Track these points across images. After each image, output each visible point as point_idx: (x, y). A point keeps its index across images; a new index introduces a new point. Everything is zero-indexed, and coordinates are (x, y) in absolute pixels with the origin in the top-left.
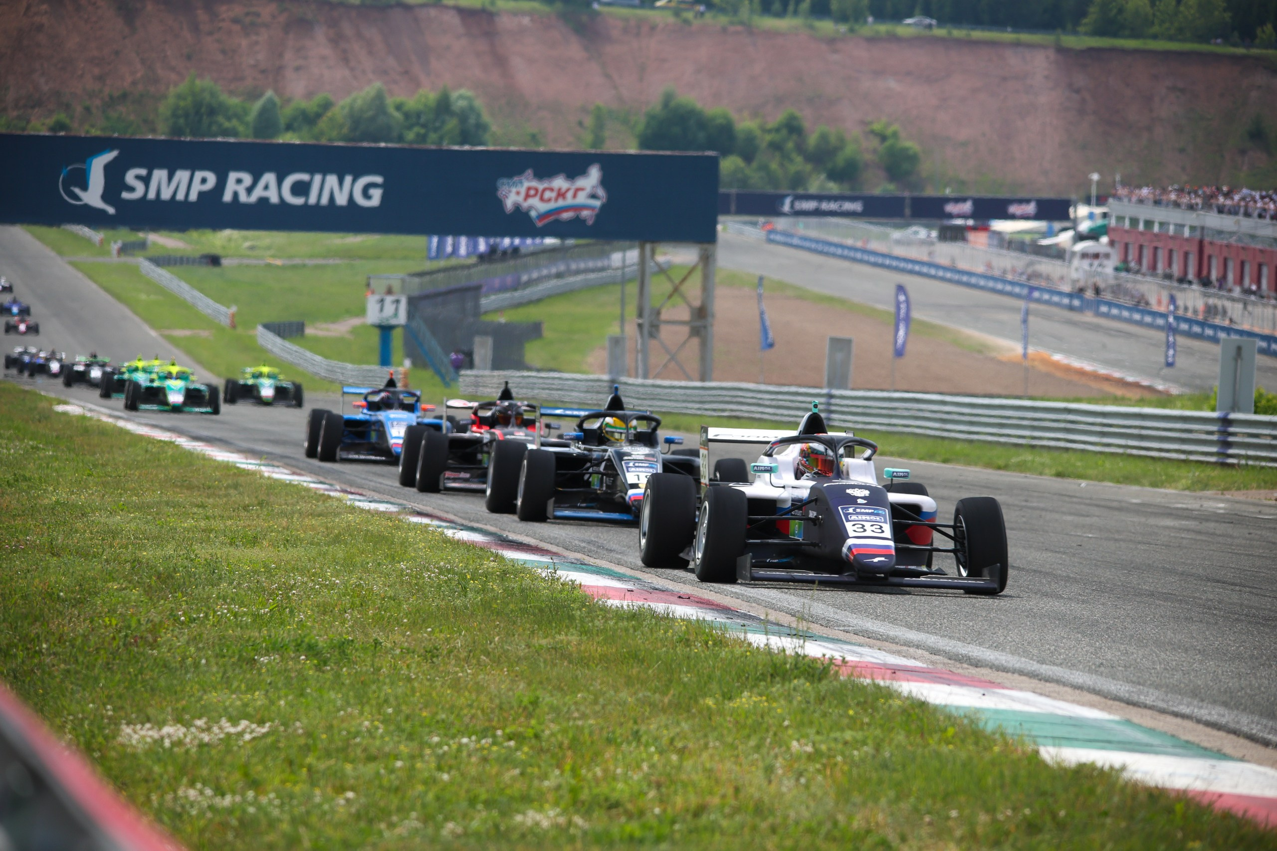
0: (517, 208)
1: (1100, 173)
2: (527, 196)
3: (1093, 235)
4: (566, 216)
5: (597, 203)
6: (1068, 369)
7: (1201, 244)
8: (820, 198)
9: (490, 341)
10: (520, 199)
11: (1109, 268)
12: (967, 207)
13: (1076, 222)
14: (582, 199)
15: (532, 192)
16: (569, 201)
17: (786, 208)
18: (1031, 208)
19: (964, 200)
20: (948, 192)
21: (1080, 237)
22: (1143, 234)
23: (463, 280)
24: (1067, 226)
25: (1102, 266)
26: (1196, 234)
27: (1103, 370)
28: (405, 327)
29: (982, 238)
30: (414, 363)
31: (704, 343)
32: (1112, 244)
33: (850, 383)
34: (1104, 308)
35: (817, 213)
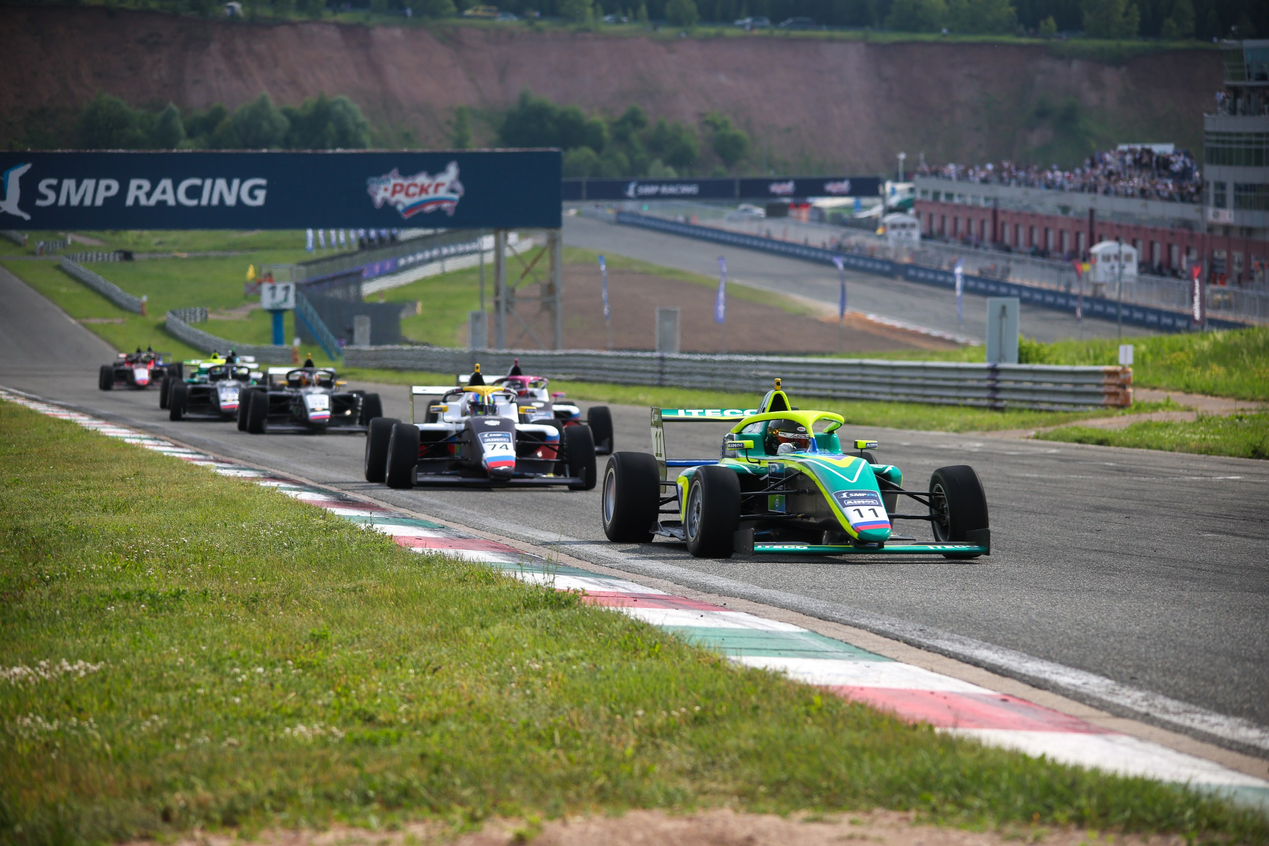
0: (386, 203)
1: (906, 152)
2: (394, 192)
3: (902, 208)
4: (430, 208)
5: (456, 197)
6: (880, 326)
7: (995, 213)
8: (660, 183)
9: (367, 320)
10: (388, 195)
11: (916, 235)
12: (789, 187)
13: (883, 197)
14: (442, 193)
15: (398, 188)
16: (431, 195)
17: (631, 192)
18: (845, 186)
19: (786, 181)
20: (771, 174)
21: (890, 210)
22: (944, 205)
23: (346, 266)
24: (877, 200)
25: (909, 235)
26: (990, 204)
27: (911, 327)
28: (295, 310)
29: (804, 214)
30: (304, 341)
31: (554, 316)
32: (918, 215)
33: (677, 347)
34: (912, 272)
35: (658, 196)
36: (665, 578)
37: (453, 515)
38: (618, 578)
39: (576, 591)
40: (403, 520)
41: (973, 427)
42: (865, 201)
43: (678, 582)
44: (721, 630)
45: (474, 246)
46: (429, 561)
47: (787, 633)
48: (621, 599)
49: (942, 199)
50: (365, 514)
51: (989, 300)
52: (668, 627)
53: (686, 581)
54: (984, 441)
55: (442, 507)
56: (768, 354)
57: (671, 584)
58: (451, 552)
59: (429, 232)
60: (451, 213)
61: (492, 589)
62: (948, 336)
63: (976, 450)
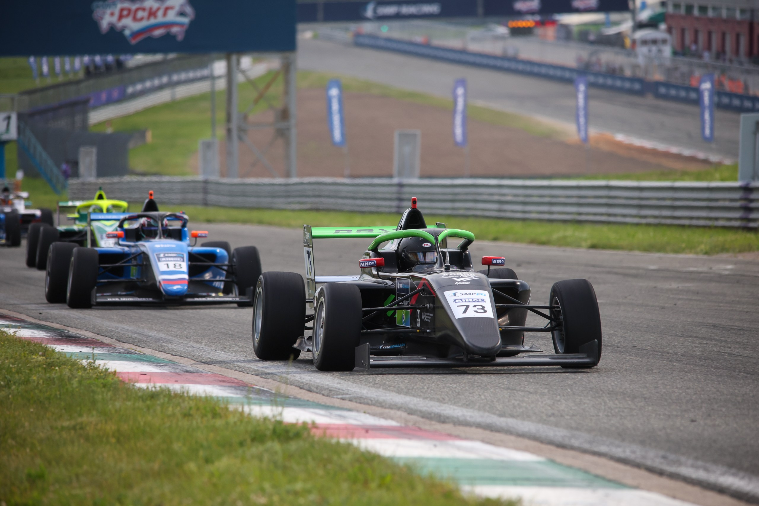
0: (112, 28)
2: (121, 17)
3: (652, 23)
4: (158, 33)
5: (186, 20)
6: (630, 148)
7: (751, 24)
8: (400, 3)
9: (94, 150)
10: (114, 19)
11: (667, 51)
12: (534, 4)
13: (633, 12)
14: (171, 16)
15: (125, 13)
16: (160, 19)
17: (369, 12)
21: (640, 26)
22: (697, 19)
23: (72, 94)
24: (627, 16)
25: (660, 51)
26: (747, 16)
27: (661, 147)
28: (17, 141)
29: (550, 32)
30: (27, 174)
31: (287, 143)
32: (669, 30)
33: (417, 172)
34: (663, 90)
35: (398, 17)
36: (399, 408)
37: (180, 349)
38: (350, 410)
39: (305, 424)
40: (128, 356)
41: (723, 249)
42: (615, 16)
43: (411, 412)
44: (455, 460)
45: (205, 72)
46: (153, 396)
47: (525, 462)
48: (351, 431)
49: (696, 12)
50: (86, 350)
51: (743, 116)
52: (400, 458)
53: (421, 411)
54: (735, 263)
55: (168, 341)
56: (512, 177)
57: (404, 415)
58: (176, 387)
59: (158, 57)
60: (180, 38)
61: (219, 423)
62: (701, 155)
63: (727, 273)
